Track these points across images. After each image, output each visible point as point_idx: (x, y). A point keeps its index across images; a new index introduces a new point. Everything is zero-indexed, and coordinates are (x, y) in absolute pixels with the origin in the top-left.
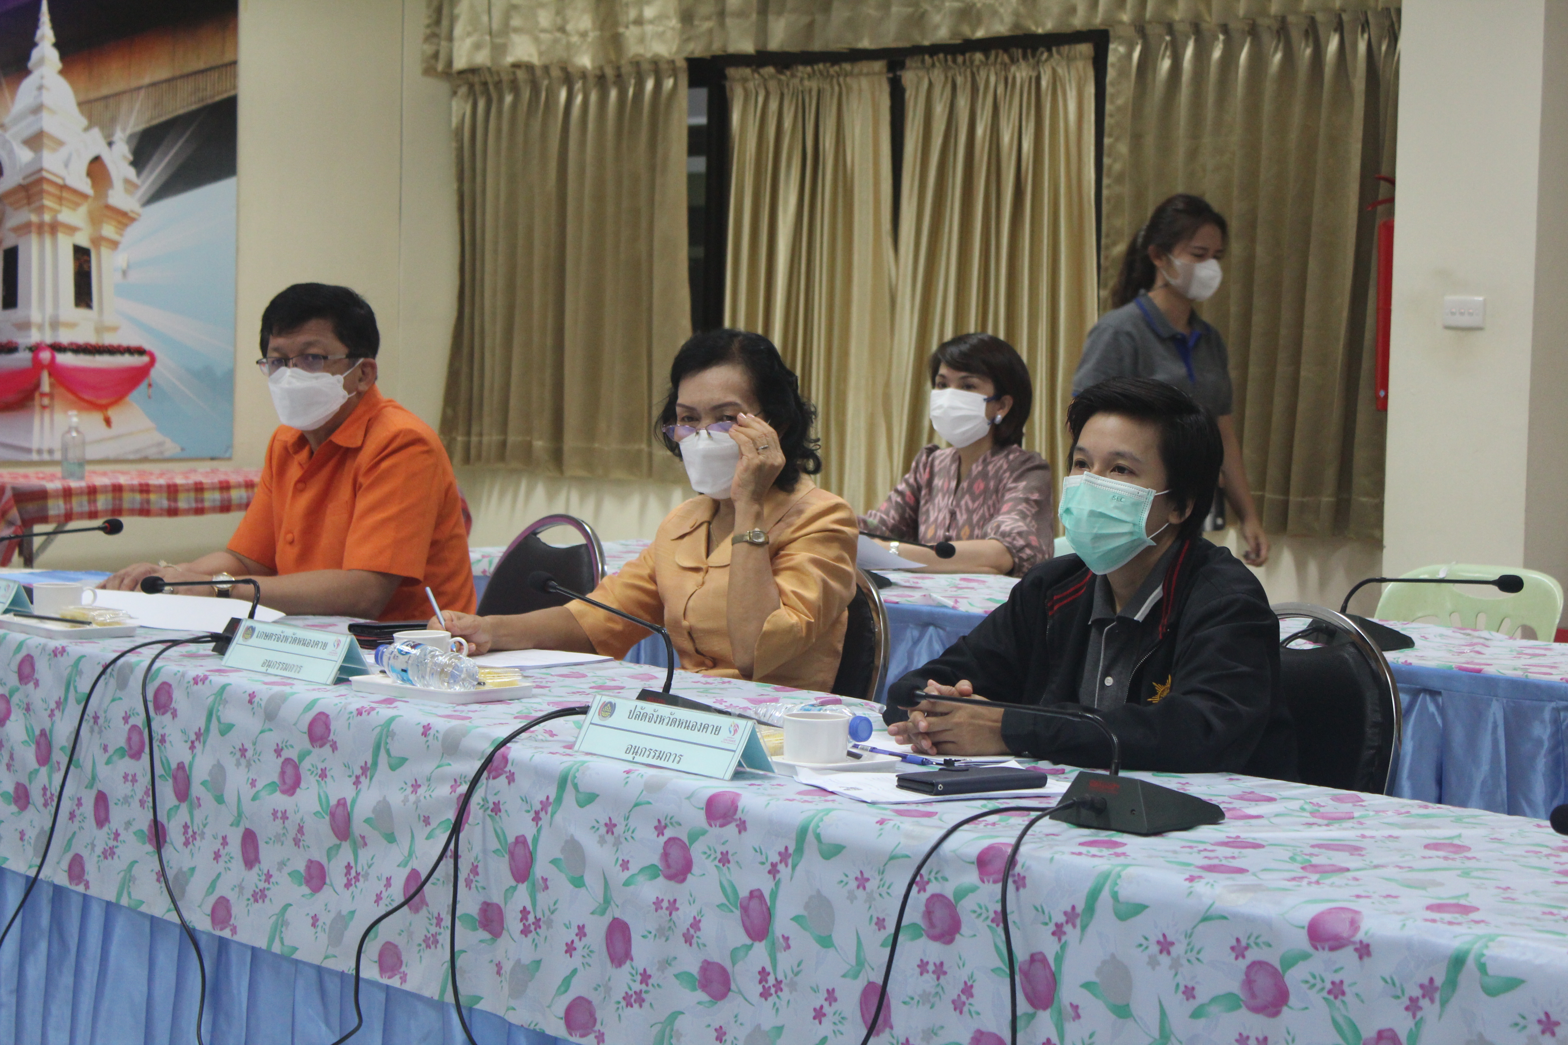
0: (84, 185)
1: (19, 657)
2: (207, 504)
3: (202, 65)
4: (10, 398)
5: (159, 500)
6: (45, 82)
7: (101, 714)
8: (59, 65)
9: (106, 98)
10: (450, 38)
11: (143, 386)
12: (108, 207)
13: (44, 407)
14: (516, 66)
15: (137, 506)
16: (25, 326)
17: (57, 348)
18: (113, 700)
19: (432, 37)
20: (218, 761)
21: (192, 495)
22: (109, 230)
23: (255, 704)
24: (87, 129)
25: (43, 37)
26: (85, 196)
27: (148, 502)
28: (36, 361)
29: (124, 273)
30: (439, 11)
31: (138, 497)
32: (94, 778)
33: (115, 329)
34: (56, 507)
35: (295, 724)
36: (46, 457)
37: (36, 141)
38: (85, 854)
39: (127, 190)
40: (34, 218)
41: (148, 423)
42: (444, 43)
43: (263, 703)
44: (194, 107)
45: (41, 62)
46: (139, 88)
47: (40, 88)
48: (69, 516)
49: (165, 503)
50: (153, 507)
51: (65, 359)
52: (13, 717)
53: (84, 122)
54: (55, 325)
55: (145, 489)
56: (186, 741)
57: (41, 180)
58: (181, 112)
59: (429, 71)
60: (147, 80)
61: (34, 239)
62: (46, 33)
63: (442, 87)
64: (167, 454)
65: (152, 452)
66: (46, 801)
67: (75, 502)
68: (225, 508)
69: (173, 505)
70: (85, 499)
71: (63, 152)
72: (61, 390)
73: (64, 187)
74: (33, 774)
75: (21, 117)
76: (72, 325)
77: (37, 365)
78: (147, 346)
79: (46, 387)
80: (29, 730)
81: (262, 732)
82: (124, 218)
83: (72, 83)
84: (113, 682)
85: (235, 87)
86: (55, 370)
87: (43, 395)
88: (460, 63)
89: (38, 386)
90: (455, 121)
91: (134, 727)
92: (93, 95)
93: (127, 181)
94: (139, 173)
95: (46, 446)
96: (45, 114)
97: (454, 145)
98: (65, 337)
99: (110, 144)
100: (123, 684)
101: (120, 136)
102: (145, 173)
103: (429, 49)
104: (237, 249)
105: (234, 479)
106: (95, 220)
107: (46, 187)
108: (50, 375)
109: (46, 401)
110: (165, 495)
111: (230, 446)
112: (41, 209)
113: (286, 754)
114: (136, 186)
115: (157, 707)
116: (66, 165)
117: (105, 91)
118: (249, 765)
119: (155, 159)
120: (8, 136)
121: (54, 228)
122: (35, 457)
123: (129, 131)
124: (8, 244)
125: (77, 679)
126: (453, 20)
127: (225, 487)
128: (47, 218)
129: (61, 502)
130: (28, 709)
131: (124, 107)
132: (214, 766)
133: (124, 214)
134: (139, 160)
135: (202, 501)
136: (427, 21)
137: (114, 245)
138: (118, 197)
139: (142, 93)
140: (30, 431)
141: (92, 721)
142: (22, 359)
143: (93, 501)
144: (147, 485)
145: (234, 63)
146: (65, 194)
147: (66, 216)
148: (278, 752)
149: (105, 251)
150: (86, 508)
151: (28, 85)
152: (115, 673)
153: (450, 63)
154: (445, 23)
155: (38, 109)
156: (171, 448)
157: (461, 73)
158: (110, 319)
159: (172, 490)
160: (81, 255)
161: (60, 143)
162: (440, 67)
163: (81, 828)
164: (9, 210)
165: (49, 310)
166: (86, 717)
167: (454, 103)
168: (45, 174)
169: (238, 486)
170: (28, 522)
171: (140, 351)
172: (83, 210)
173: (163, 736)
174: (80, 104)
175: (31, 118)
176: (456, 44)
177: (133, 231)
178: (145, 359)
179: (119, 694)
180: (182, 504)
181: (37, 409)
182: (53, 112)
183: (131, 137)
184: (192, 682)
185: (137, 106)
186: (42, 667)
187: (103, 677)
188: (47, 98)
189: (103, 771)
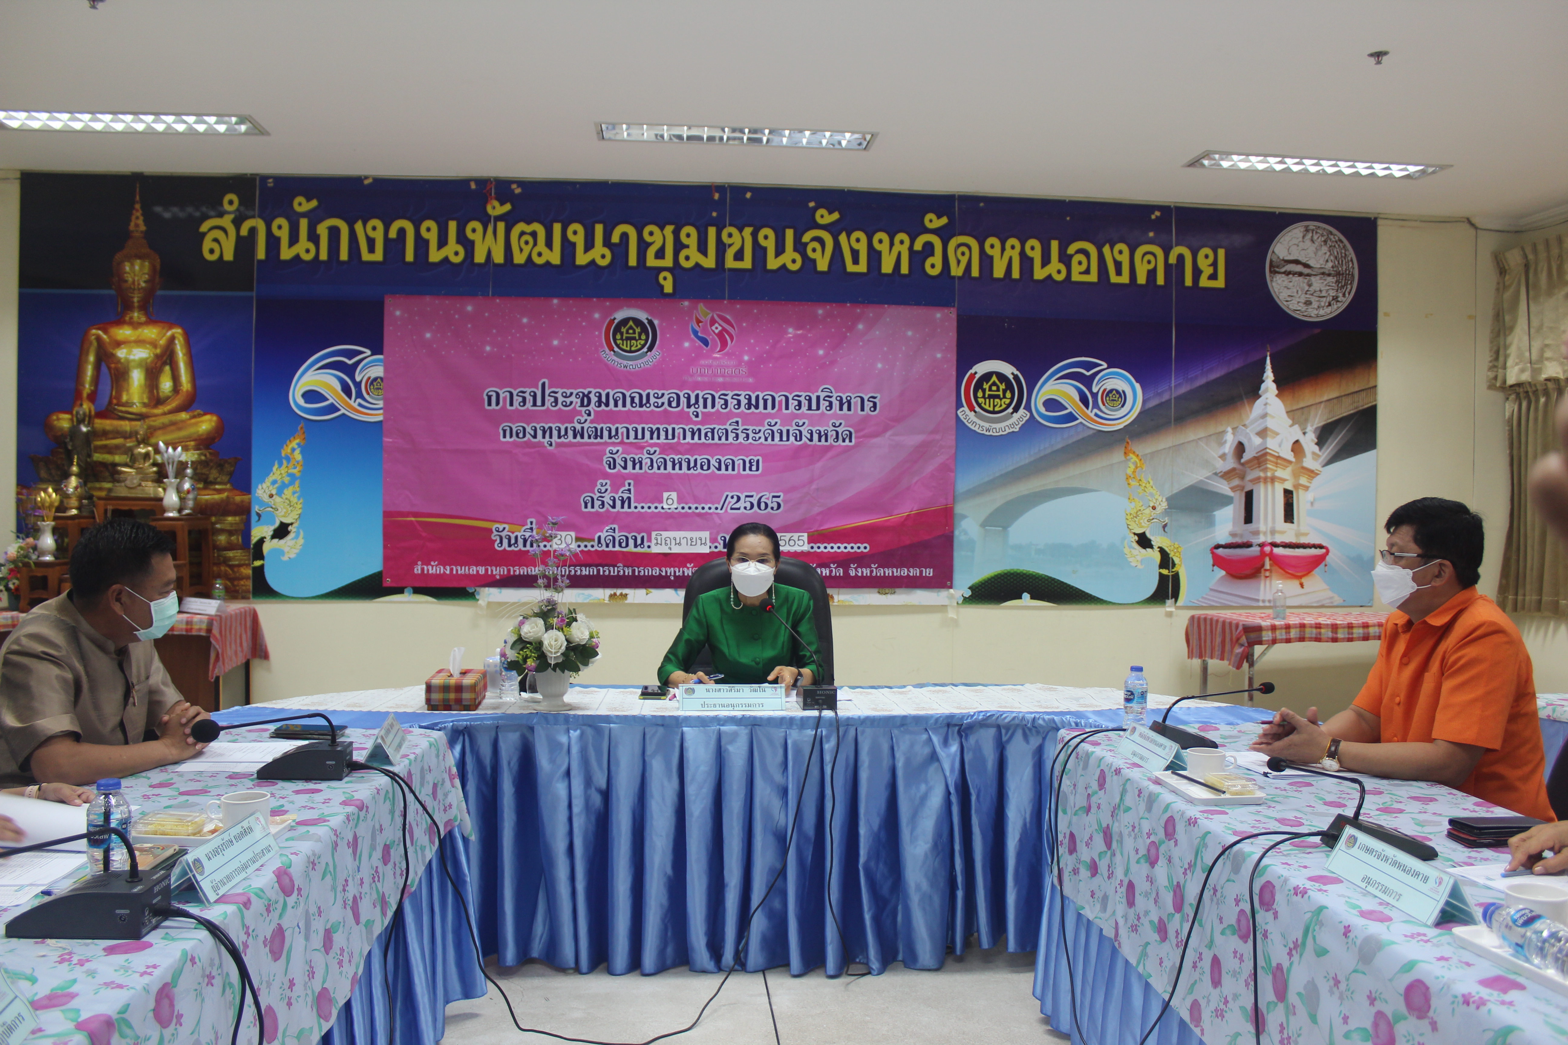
0: (1290, 456)
1: (1166, 816)
2: (1355, 636)
3: (1357, 389)
4: (1248, 572)
5: (1327, 633)
6: (1268, 401)
7: (1218, 888)
8: (1277, 392)
9: (1302, 408)
10: (1505, 367)
11: (1322, 566)
12: (1304, 468)
13: (1267, 577)
14: (1547, 380)
15: (1314, 636)
16: (1256, 533)
17: (1274, 545)
18: (1228, 881)
19: (1493, 367)
20: (1313, 979)
21: (1346, 630)
22: (1303, 481)
23: (1350, 940)
24: (1291, 426)
25: (1267, 377)
26: (1290, 462)
27: (1320, 633)
28: (1262, 552)
29: (1312, 504)
30: (1497, 353)
31: (1314, 630)
32: (1212, 941)
33: (1306, 534)
34: (1267, 636)
35: (1390, 980)
36: (1267, 604)
37: (1263, 433)
38: (1203, 1003)
39: (1313, 459)
40: (1262, 474)
41: (1325, 586)
42: (1500, 371)
43: (1358, 942)
44: (1352, 412)
45: (1266, 390)
46: (1321, 403)
47: (1266, 404)
48: (1274, 642)
49: (1330, 635)
50: (1323, 636)
51: (1278, 551)
52: (1159, 863)
53: (1290, 422)
54: (1273, 532)
55: (1318, 626)
56: (1285, 946)
57: (1266, 454)
58: (1345, 414)
59: (1492, 387)
60: (1325, 398)
61: (1262, 485)
62: (1269, 375)
63: (1500, 396)
64: (1335, 604)
65: (1326, 603)
66: (1178, 942)
67: (1278, 632)
68: (1366, 638)
69: (1335, 636)
70: (1284, 631)
71: (1278, 438)
72: (1276, 568)
73: (1279, 457)
74: (1170, 916)
75: (1255, 420)
76: (1282, 532)
77: (1263, 554)
78: (1324, 544)
79: (1267, 566)
80: (1170, 878)
81: (1355, 971)
82: (1312, 474)
83: (1283, 401)
84: (1229, 864)
85: (1375, 400)
86: (1272, 556)
87: (1266, 570)
88: (1511, 380)
89: (1263, 565)
90: (1507, 415)
91: (1242, 911)
92: (1295, 408)
93: (1314, 453)
94: (1320, 449)
95: (1267, 598)
96: (1268, 418)
97: (1507, 428)
98: (1278, 539)
99: (1304, 433)
100: (1236, 869)
101: (1310, 429)
102: (1325, 448)
103: (1491, 375)
104: (1377, 490)
105: (1372, 620)
106: (1296, 475)
107: (1268, 457)
108: (1270, 559)
109: (1267, 574)
110: (1330, 630)
111: (1372, 600)
112: (1266, 470)
113: (1379, 1006)
114: (1319, 456)
115: (1262, 902)
116: (1280, 446)
117: (1301, 405)
118: (1341, 998)
119: (1329, 441)
120: (1248, 431)
121: (1273, 479)
122: (1261, 604)
123: (1315, 426)
124: (1247, 489)
125: (1204, 850)
126: (1506, 357)
127: (1366, 626)
128: (1269, 474)
129: (1270, 633)
130: (1170, 861)
131: (1312, 413)
132: (1308, 982)
133: (1312, 471)
134: (1321, 441)
135: (1352, 634)
136: (1490, 359)
137: (1307, 488)
138: (1309, 462)
139: (1323, 405)
140: (1258, 589)
141: (1212, 892)
142: (1254, 551)
143: (1288, 633)
144: (1320, 624)
145: (1375, 387)
146: (1279, 461)
147: (1280, 473)
148: (1372, 1000)
149: (1301, 492)
150: (1284, 637)
151: (1259, 402)
152: (1231, 857)
153: (1505, 382)
154: (1501, 359)
155: (1264, 416)
156: (1338, 600)
157: (1511, 386)
158: (1303, 529)
159: (1335, 627)
160: (1288, 494)
161: (1277, 434)
162: (1498, 385)
163: (1201, 980)
164: (1248, 470)
165: (1270, 524)
166: (1207, 885)
167: (1507, 405)
168: (1268, 451)
169: (1374, 626)
170: (1251, 644)
171: (1321, 547)
172: (1289, 469)
173: (1266, 931)
174: (1287, 412)
175: (1261, 420)
176: (1508, 371)
177: (1317, 481)
178: (1324, 551)
179: (1233, 877)
180: (1340, 636)
181: (1263, 578)
182: (1273, 417)
183: (1316, 429)
184: (1293, 892)
185: (1320, 412)
186: (1180, 828)
187: (1222, 857)
188: (1269, 410)
189: (1219, 939)
